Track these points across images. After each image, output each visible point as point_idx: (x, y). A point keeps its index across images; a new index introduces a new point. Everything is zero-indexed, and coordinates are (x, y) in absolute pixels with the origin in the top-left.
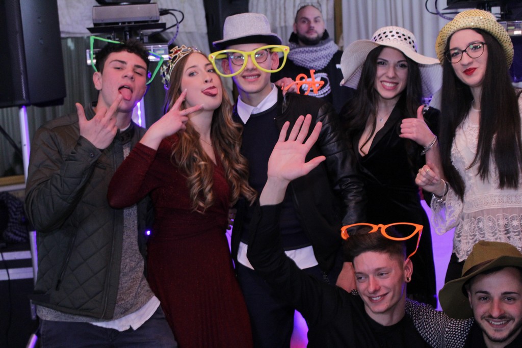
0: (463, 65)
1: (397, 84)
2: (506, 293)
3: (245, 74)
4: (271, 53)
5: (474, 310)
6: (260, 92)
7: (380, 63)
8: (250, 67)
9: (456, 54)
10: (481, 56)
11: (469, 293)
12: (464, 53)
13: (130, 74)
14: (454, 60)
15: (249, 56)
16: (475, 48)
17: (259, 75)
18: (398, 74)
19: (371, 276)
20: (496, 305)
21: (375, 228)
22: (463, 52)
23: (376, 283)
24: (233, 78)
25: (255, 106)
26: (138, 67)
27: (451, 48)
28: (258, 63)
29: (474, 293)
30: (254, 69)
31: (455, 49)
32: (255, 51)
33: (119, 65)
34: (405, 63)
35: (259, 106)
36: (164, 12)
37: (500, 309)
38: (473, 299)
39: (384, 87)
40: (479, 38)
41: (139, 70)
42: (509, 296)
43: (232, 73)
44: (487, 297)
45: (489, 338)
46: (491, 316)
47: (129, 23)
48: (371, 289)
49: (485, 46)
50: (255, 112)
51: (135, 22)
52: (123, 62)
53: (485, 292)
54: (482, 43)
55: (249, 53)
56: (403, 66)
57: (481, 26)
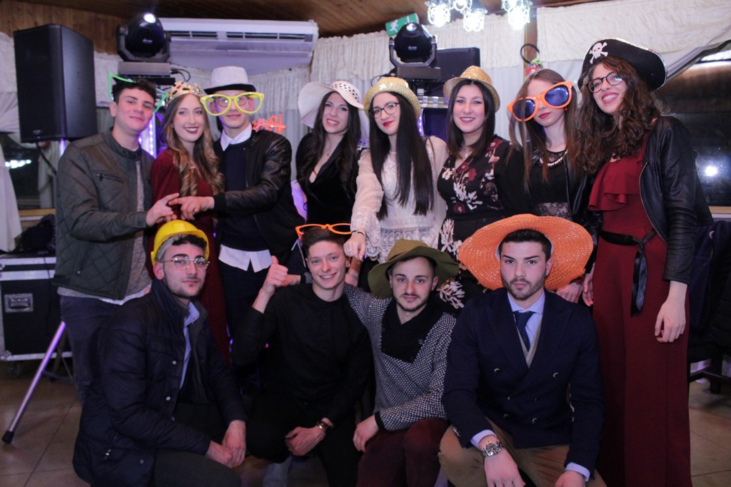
0: (382, 120)
1: (338, 123)
2: (418, 276)
3: (230, 114)
4: (248, 98)
5: (394, 291)
6: (239, 128)
7: (328, 105)
8: (233, 108)
9: (378, 111)
10: (396, 112)
11: (390, 277)
12: (383, 111)
13: (140, 109)
14: (377, 116)
15: (233, 100)
16: (392, 106)
17: (239, 115)
18: (339, 114)
19: (324, 260)
20: (410, 285)
21: (324, 227)
22: (382, 109)
23: (328, 265)
24: (218, 117)
25: (233, 138)
26: (147, 102)
27: (374, 106)
28: (240, 105)
29: (394, 275)
30: (236, 110)
31: (376, 107)
32: (238, 96)
33: (131, 100)
34: (346, 108)
35: (236, 139)
36: (175, 71)
37: (413, 288)
38: (394, 282)
39: (328, 123)
40: (394, 99)
41: (147, 105)
42: (420, 278)
43: (218, 112)
44: (403, 278)
45: (402, 308)
46: (406, 294)
47: (146, 76)
48: (325, 269)
49: (398, 106)
50: (233, 143)
51: (151, 76)
52: (135, 98)
53: (403, 275)
54: (396, 104)
55: (233, 97)
56: (344, 109)
57: (395, 90)
